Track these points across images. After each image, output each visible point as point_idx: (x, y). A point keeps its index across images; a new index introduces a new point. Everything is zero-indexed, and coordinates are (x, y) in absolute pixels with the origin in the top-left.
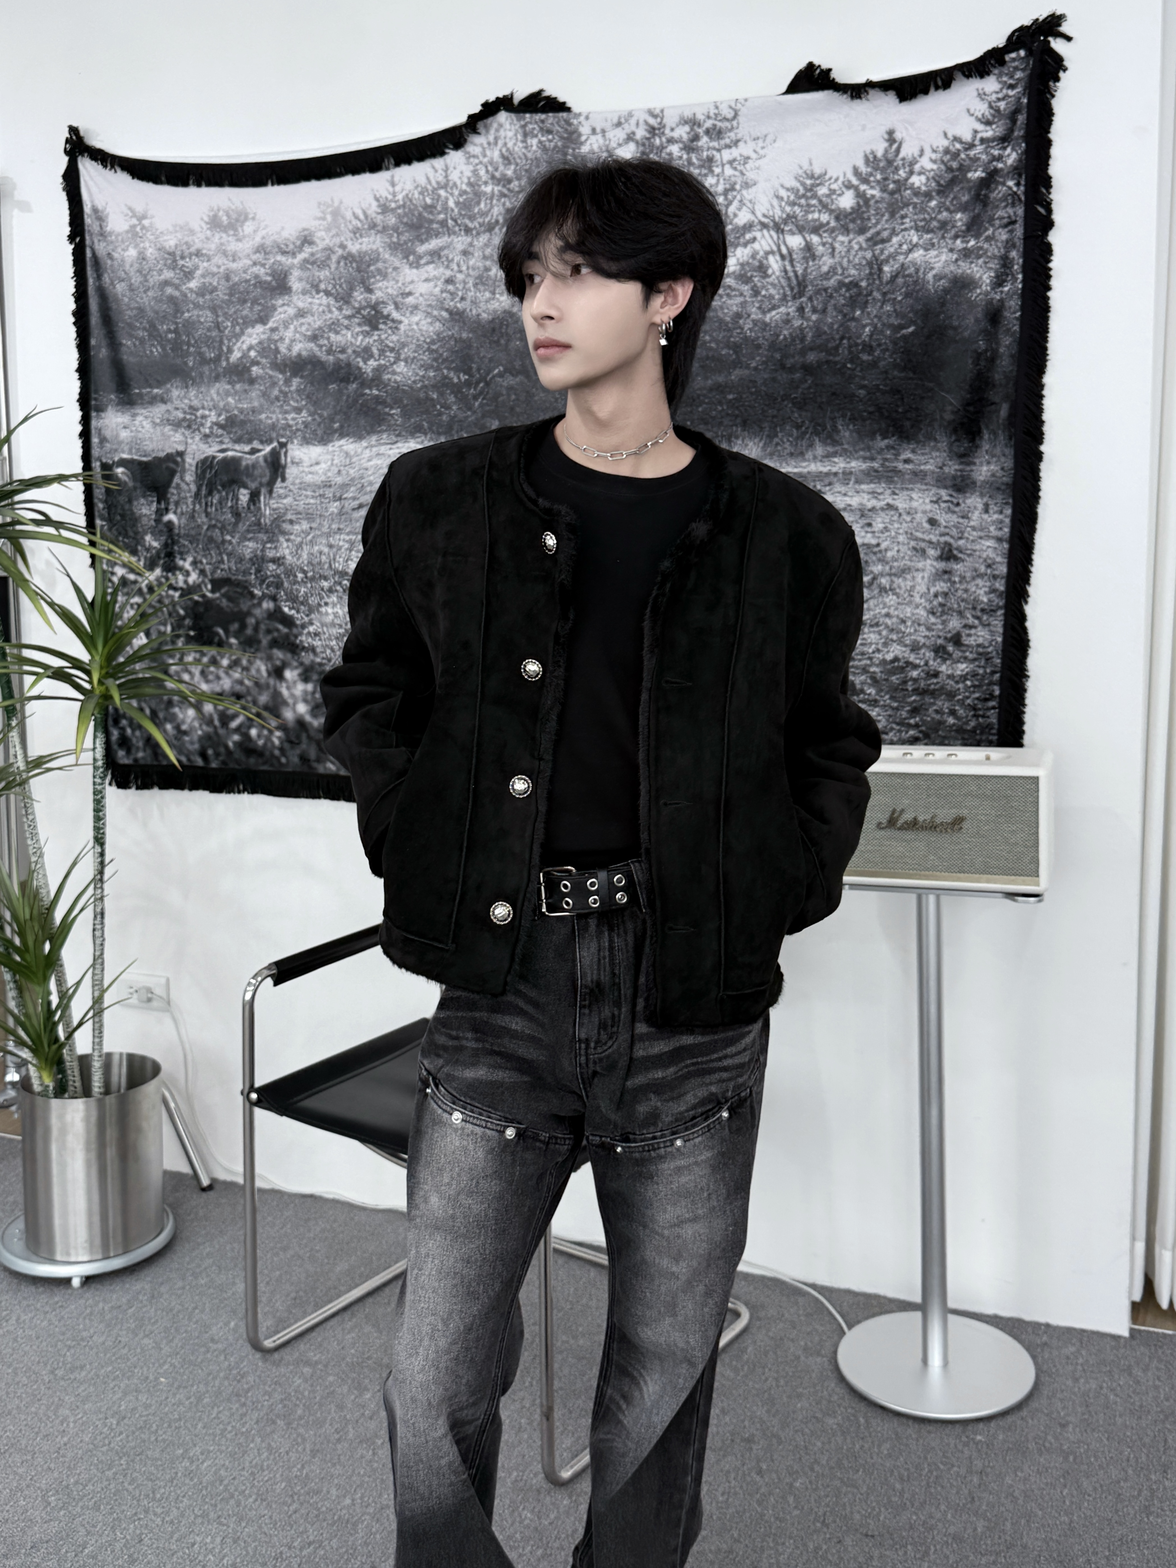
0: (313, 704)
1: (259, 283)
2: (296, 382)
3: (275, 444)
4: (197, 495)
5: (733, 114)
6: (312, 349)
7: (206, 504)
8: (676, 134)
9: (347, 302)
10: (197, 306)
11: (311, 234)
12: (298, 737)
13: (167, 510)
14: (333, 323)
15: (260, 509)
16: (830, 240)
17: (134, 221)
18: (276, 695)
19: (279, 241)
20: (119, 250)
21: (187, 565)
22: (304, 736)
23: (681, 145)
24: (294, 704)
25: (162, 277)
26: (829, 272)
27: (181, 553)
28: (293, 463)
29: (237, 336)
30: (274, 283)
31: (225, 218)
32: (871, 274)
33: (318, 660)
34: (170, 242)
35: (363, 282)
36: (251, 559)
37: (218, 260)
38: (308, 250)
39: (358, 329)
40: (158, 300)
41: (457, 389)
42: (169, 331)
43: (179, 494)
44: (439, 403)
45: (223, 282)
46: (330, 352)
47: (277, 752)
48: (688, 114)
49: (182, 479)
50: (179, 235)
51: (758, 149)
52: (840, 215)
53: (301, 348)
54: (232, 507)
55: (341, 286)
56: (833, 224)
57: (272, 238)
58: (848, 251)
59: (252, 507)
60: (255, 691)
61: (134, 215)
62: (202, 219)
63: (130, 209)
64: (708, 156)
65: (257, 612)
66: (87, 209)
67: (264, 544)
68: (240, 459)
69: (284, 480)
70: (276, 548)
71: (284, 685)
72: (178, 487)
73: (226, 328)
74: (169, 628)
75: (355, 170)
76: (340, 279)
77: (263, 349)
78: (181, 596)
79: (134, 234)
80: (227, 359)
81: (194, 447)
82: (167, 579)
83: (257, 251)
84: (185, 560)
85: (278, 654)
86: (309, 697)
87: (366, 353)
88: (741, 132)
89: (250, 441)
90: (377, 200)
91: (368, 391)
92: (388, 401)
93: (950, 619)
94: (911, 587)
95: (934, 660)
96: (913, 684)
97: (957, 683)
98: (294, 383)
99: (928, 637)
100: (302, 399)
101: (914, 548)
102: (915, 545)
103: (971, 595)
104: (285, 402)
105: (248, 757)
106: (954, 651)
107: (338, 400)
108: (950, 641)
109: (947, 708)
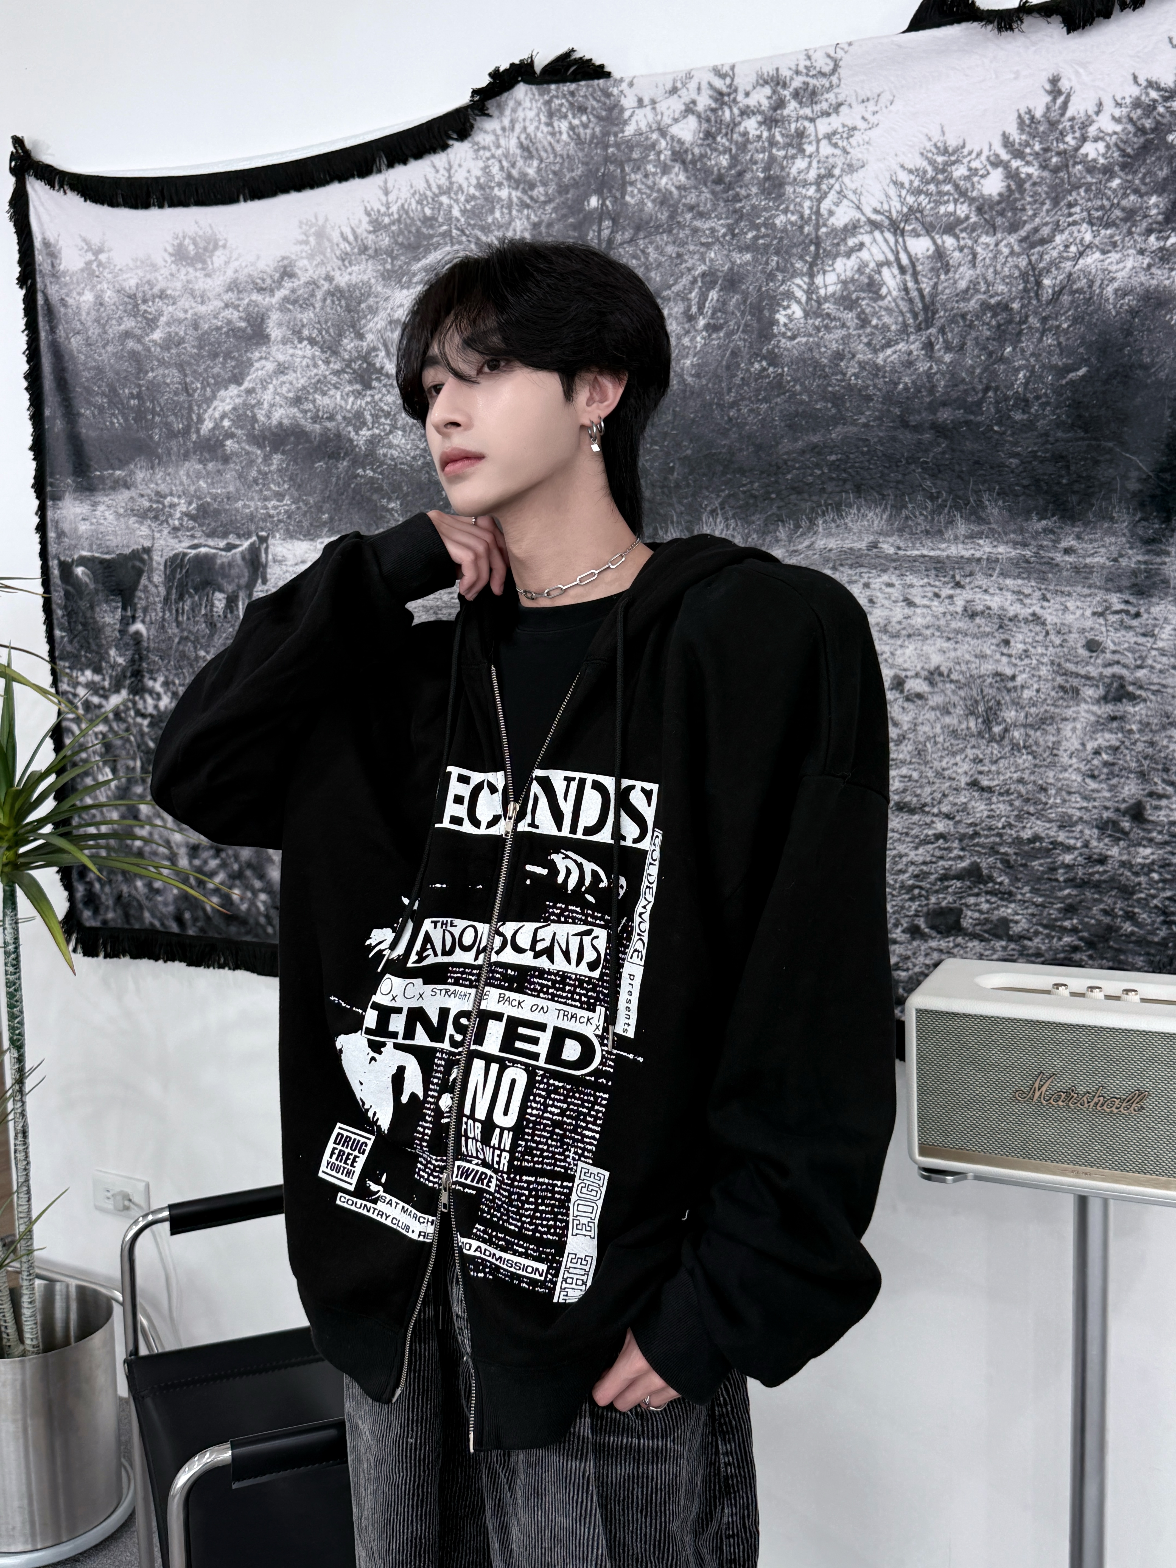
1: (234, 332)
2: (277, 458)
3: (254, 538)
4: (167, 600)
5: (831, 65)
6: (294, 416)
7: (177, 611)
8: (752, 102)
9: (335, 353)
10: (162, 363)
11: (292, 264)
13: (134, 618)
14: (319, 381)
15: (237, 617)
16: (970, 243)
17: (90, 256)
19: (255, 274)
20: (74, 294)
21: (158, 687)
23: (759, 118)
25: (123, 327)
26: (968, 289)
27: (151, 672)
28: (275, 561)
29: (209, 401)
30: (249, 330)
31: (191, 247)
32: (1026, 290)
34: (131, 282)
35: (353, 326)
37: (185, 302)
38: (288, 284)
39: (349, 388)
40: (118, 356)
42: (132, 396)
43: (147, 598)
45: (190, 331)
46: (316, 419)
47: (262, 920)
48: (768, 69)
49: (150, 579)
50: (140, 273)
51: (868, 116)
52: (983, 206)
53: (282, 414)
54: (206, 615)
55: (327, 332)
56: (974, 219)
57: (246, 271)
58: (995, 257)
59: (229, 616)
61: (90, 249)
62: (166, 250)
63: (85, 240)
64: (797, 129)
66: (38, 243)
68: (215, 555)
69: (266, 580)
72: (146, 590)
73: (195, 390)
74: (138, 764)
75: (343, 177)
76: (326, 322)
77: (238, 416)
78: (151, 725)
79: (90, 273)
80: (198, 431)
81: (162, 542)
82: (135, 703)
83: (229, 289)
84: (155, 680)
87: (357, 420)
88: (844, 92)
89: (225, 535)
90: (368, 214)
91: (360, 471)
92: (385, 487)
93: (1124, 783)
94: (1054, 743)
95: (1099, 839)
96: (1066, 873)
97: (1137, 874)
98: (275, 461)
99: (1086, 808)
100: (284, 482)
101: (1062, 687)
102: (1062, 683)
103: (1160, 751)
104: (264, 485)
105: (228, 925)
106: (1132, 828)
107: (326, 483)
108: (1124, 813)
109: (1121, 909)
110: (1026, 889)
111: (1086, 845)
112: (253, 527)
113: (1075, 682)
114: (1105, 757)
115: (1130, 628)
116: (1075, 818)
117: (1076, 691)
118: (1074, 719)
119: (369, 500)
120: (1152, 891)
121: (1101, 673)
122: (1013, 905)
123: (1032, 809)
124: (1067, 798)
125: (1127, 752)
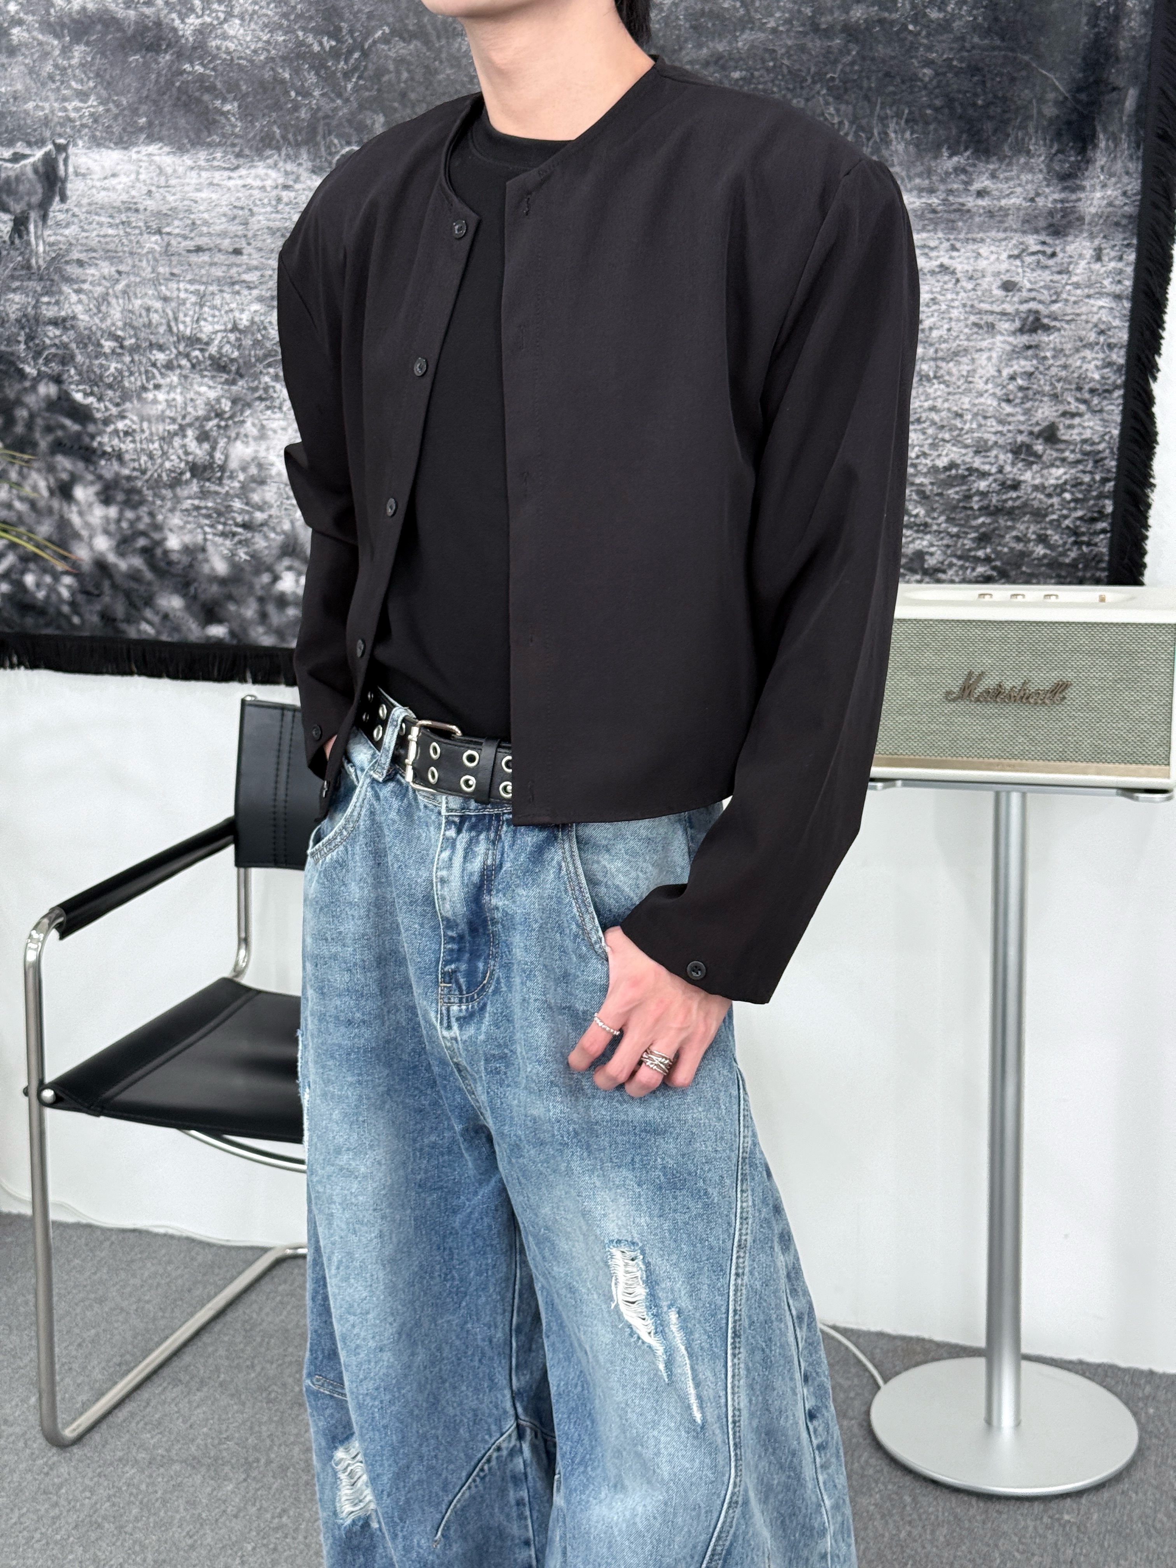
0: (118, 537)
2: (79, 51)
12: (98, 586)
15: (28, 243)
18: (63, 524)
22: (106, 585)
24: (91, 537)
28: (77, 174)
33: (126, 472)
36: (18, 321)
41: (318, 63)
44: (293, 86)
47: (66, 608)
59: (17, 241)
60: (30, 518)
65: (31, 400)
67: (37, 296)
69: (63, 199)
70: (57, 303)
71: (74, 509)
85: (64, 463)
86: (112, 527)
89: (11, 143)
91: (187, 67)
92: (219, 85)
93: (1038, 407)
94: (968, 372)
95: (1013, 464)
96: (980, 501)
97: (1049, 496)
98: (76, 54)
99: (1001, 433)
100: (89, 79)
101: (975, 325)
102: (977, 321)
103: (1073, 372)
104: (62, 82)
105: (23, 616)
106: (1045, 450)
107: (143, 80)
108: (1038, 436)
109: (1034, 533)
110: (942, 518)
111: (1000, 470)
112: (47, 134)
113: (990, 319)
114: (1020, 382)
115: (1046, 267)
116: (990, 443)
117: (991, 327)
118: (990, 350)
119: (199, 101)
120: (1065, 512)
121: (1017, 310)
122: (928, 537)
123: (947, 436)
124: (983, 422)
125: (1041, 377)
